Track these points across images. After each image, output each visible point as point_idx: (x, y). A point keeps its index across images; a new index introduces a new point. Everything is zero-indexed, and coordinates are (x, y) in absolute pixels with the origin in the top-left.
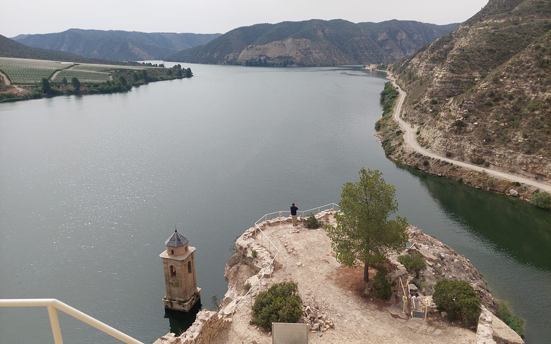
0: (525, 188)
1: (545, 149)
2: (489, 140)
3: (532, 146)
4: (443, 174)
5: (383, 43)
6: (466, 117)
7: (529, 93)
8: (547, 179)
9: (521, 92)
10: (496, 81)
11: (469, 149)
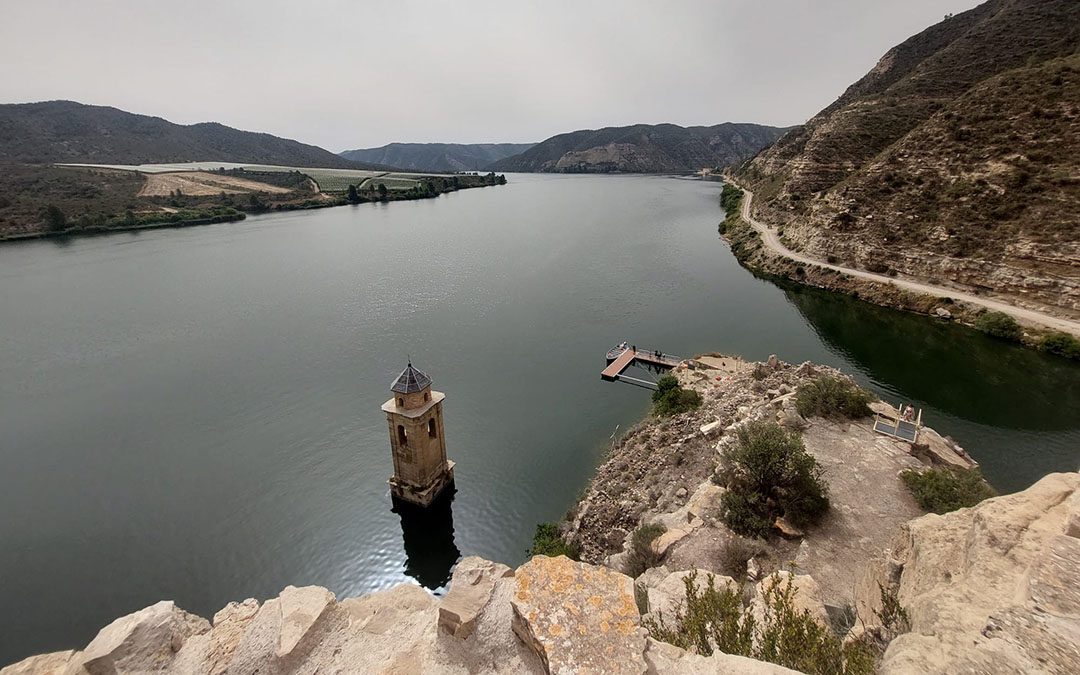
0: (962, 306)
1: (986, 250)
2: (892, 239)
3: (964, 246)
4: (827, 286)
5: (716, 147)
6: (854, 208)
7: (945, 175)
8: (994, 293)
9: (934, 173)
10: (892, 161)
11: (863, 251)
